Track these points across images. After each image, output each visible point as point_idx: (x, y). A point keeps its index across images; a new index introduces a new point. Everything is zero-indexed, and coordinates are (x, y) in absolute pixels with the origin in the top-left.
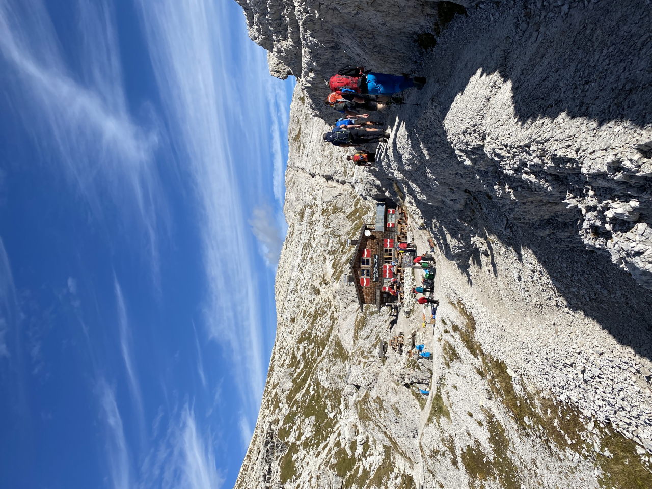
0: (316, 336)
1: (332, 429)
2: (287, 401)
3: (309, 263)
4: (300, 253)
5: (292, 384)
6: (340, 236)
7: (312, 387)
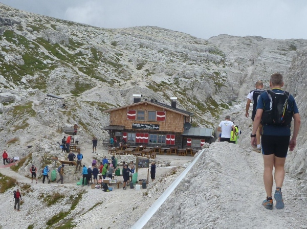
0: (97, 66)
1: (11, 81)
2: (39, 38)
3: (168, 58)
4: (178, 50)
5: (54, 42)
6: (192, 89)
7: (51, 62)
